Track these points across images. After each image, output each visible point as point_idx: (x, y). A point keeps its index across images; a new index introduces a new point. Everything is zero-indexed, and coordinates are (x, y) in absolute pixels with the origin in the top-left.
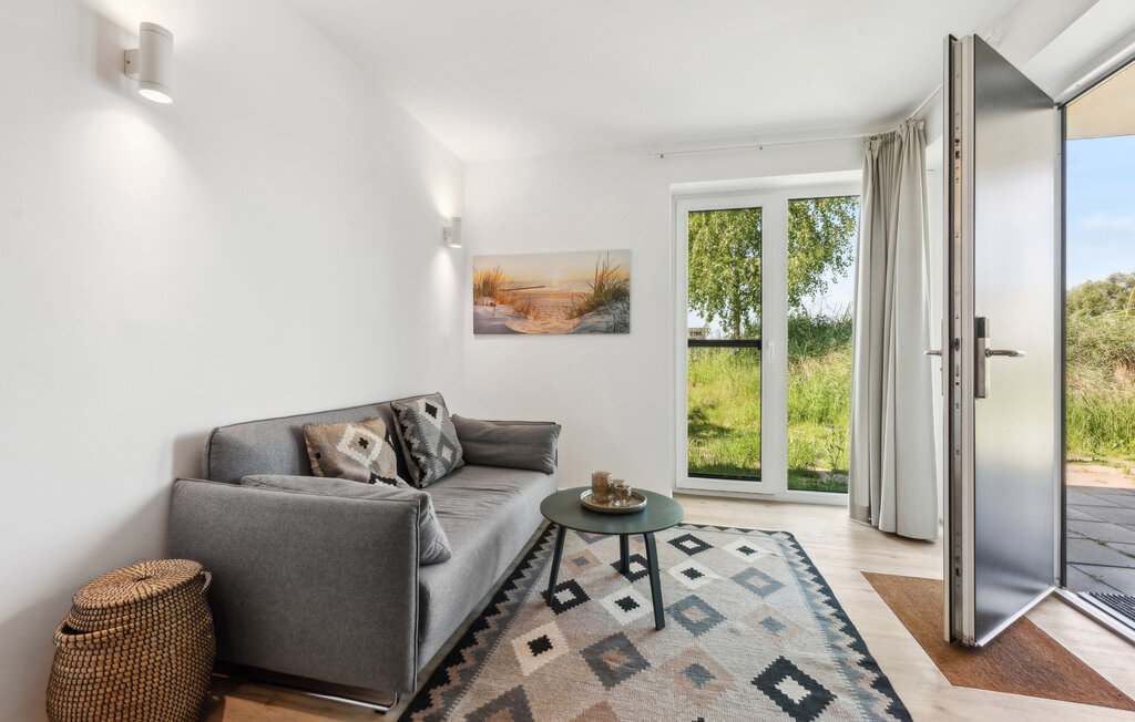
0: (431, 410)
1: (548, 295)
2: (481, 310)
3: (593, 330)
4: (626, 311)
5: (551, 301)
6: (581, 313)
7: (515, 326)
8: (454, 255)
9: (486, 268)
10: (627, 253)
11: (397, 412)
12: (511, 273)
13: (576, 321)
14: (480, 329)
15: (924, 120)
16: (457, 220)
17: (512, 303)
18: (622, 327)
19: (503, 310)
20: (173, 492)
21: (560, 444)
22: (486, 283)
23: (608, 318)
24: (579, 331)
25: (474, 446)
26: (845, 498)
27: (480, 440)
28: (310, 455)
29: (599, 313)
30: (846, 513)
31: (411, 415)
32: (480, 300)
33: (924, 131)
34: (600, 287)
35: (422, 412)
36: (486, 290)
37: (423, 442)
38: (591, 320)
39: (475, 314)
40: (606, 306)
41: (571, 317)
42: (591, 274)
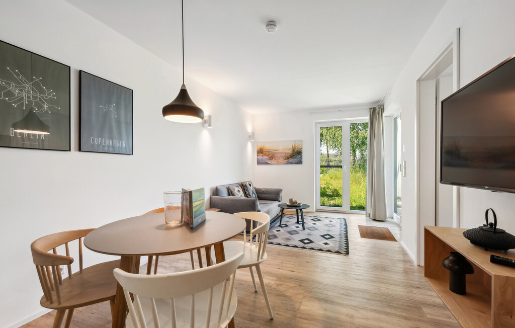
0: (250, 185)
1: (278, 153)
2: (259, 157)
3: (291, 163)
4: (301, 158)
5: (279, 155)
6: (288, 158)
7: (269, 162)
8: (252, 142)
9: (260, 145)
10: (301, 141)
11: (243, 185)
12: (268, 147)
13: (287, 160)
14: (259, 163)
15: (383, 105)
16: (253, 133)
17: (268, 155)
18: (300, 162)
19: (265, 157)
20: (211, 198)
21: (282, 194)
22: (260, 150)
23: (296, 160)
24: (288, 163)
25: (260, 195)
26: (364, 212)
27: (261, 193)
28: (230, 192)
29: (293, 158)
30: (365, 216)
31: (246, 186)
32: (259, 155)
33: (383, 108)
34: (293, 151)
35: (248, 185)
36: (260, 152)
37: (249, 193)
38: (291, 160)
39: (257, 159)
40: (295, 156)
41: (285, 159)
42: (291, 147)
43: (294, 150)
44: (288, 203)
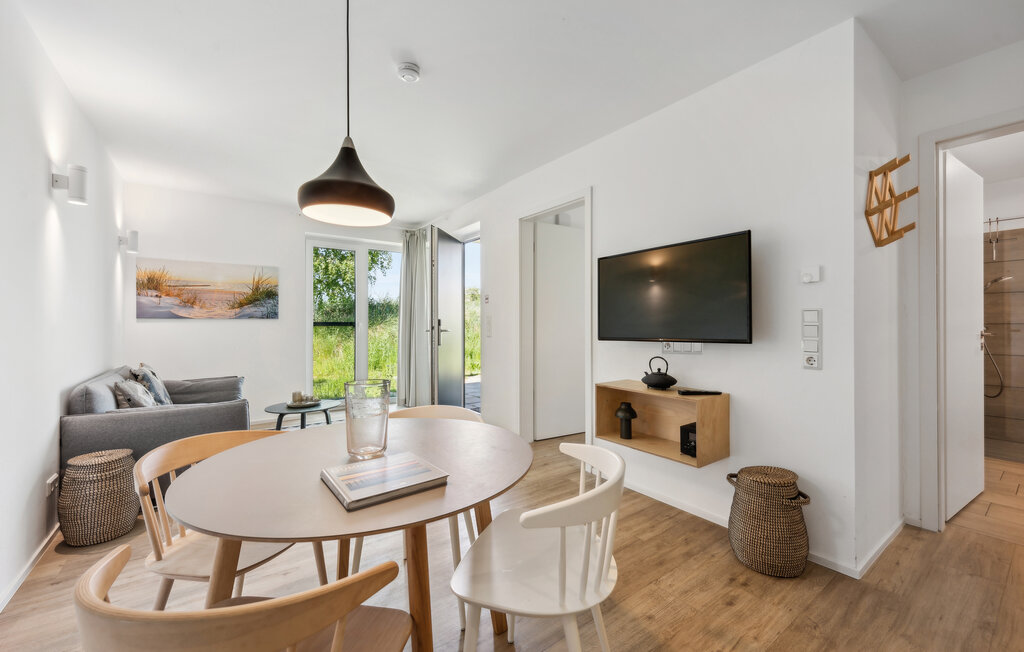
0: (154, 375)
1: (213, 292)
2: (144, 300)
3: (251, 317)
4: (276, 305)
5: (216, 296)
6: (241, 305)
7: (182, 312)
9: (150, 269)
10: (275, 269)
11: (136, 376)
12: (174, 274)
13: (238, 310)
14: (142, 314)
17: (178, 296)
18: (273, 315)
19: (168, 301)
22: (150, 279)
23: (264, 309)
24: (239, 317)
28: (122, 399)
29: (256, 306)
31: (145, 377)
32: (143, 292)
35: (151, 375)
36: (150, 284)
38: (249, 310)
39: (138, 303)
40: (261, 300)
41: (233, 307)
42: (250, 281)
43: (257, 288)
44: (290, 402)
